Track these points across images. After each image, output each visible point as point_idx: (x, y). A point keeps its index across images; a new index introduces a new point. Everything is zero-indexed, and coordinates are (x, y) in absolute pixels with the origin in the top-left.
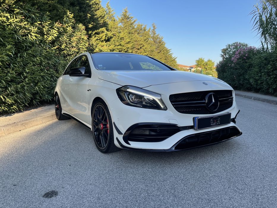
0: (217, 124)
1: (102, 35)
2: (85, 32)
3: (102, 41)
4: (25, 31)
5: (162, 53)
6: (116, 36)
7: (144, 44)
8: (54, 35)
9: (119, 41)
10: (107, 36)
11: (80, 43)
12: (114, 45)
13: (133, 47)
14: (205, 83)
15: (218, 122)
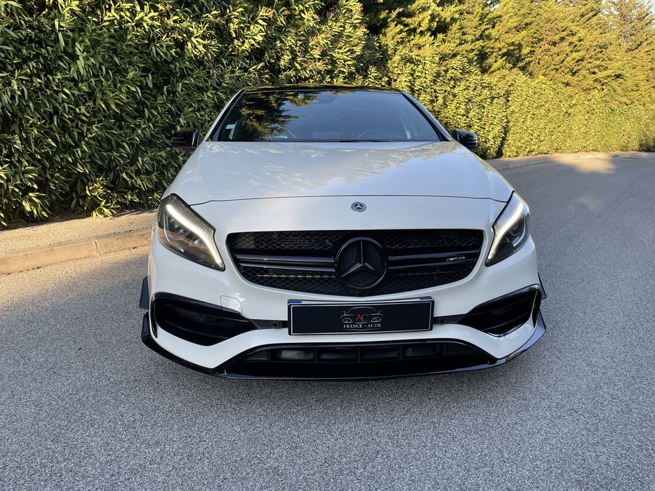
0: (366, 328)
1: (421, 16)
2: (359, 19)
3: (422, 33)
4: (176, 35)
5: (643, 51)
6: (475, 14)
7: (574, 28)
8: (255, 37)
9: (484, 27)
10: (437, 20)
11: (336, 47)
12: (458, 41)
13: (536, 38)
14: (358, 207)
15: (373, 323)
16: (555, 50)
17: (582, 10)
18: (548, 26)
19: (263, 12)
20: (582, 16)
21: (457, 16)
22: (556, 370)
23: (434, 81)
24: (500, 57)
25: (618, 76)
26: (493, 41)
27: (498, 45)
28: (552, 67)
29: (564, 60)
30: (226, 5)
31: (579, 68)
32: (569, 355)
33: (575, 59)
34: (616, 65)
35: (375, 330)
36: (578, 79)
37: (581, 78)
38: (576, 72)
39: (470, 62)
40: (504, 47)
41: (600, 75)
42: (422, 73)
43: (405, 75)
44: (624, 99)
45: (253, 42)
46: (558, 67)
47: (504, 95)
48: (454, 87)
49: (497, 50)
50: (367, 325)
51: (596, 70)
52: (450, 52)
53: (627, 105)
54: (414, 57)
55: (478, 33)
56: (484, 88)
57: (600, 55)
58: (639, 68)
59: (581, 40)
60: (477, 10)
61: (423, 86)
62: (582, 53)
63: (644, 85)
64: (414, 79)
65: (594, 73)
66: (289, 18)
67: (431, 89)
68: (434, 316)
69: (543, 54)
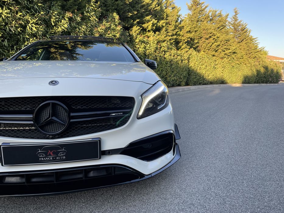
0: (55, 159)
1: (148, 24)
2: (118, 22)
3: (149, 31)
4: (21, 22)
5: (244, 43)
6: (172, 25)
7: (215, 33)
8: (64, 26)
9: (177, 30)
10: (155, 26)
11: (107, 33)
12: (165, 35)
13: (199, 37)
14: (53, 83)
15: (59, 156)
16: (207, 41)
17: (218, 26)
18: (204, 32)
19: (68, 14)
20: (218, 28)
21: (164, 25)
22: (188, 180)
23: (155, 51)
24: (184, 43)
25: (234, 53)
26: (181, 36)
27: (183, 38)
28: (207, 48)
29: (211, 46)
30: (49, 10)
31: (218, 49)
32: (197, 171)
33: (216, 45)
34: (234, 48)
35: (62, 161)
36: (218, 53)
37: (219, 53)
38: (217, 51)
39: (171, 44)
40: (186, 39)
41: (227, 52)
42: (149, 48)
43: (142, 48)
44: (237, 62)
45: (63, 28)
46: (209, 48)
47: (187, 59)
48: (164, 55)
49: (183, 40)
50: (56, 157)
51: (225, 50)
52: (162, 40)
53: (239, 64)
54: (145, 40)
55: (174, 33)
56: (178, 55)
57: (226, 44)
58: (242, 49)
59: (218, 38)
60: (173, 23)
61: (150, 54)
62: (219, 43)
63: (245, 57)
64: (146, 50)
65: (224, 51)
66: (83, 19)
67: (154, 55)
68: (102, 150)
69: (203, 43)
